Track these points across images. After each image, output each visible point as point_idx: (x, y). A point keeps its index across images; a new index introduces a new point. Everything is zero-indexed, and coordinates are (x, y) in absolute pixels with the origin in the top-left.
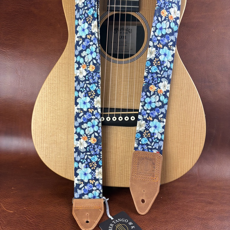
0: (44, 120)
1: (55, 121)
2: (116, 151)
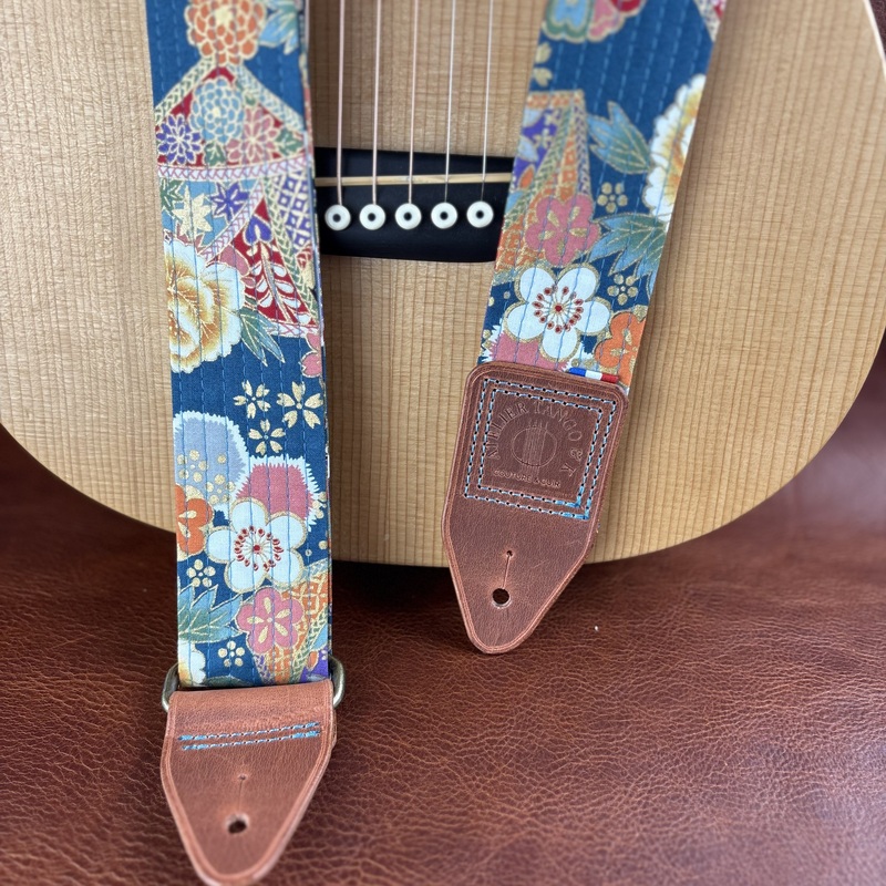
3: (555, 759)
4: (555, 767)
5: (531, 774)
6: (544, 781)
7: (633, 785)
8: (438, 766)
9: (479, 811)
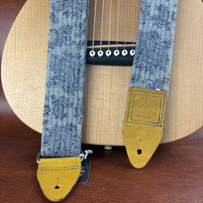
0: (18, 59)
1: (31, 60)
3: (171, 185)
4: (171, 186)
5: (165, 188)
6: (169, 189)
7: (195, 190)
8: (138, 187)
9: (153, 197)
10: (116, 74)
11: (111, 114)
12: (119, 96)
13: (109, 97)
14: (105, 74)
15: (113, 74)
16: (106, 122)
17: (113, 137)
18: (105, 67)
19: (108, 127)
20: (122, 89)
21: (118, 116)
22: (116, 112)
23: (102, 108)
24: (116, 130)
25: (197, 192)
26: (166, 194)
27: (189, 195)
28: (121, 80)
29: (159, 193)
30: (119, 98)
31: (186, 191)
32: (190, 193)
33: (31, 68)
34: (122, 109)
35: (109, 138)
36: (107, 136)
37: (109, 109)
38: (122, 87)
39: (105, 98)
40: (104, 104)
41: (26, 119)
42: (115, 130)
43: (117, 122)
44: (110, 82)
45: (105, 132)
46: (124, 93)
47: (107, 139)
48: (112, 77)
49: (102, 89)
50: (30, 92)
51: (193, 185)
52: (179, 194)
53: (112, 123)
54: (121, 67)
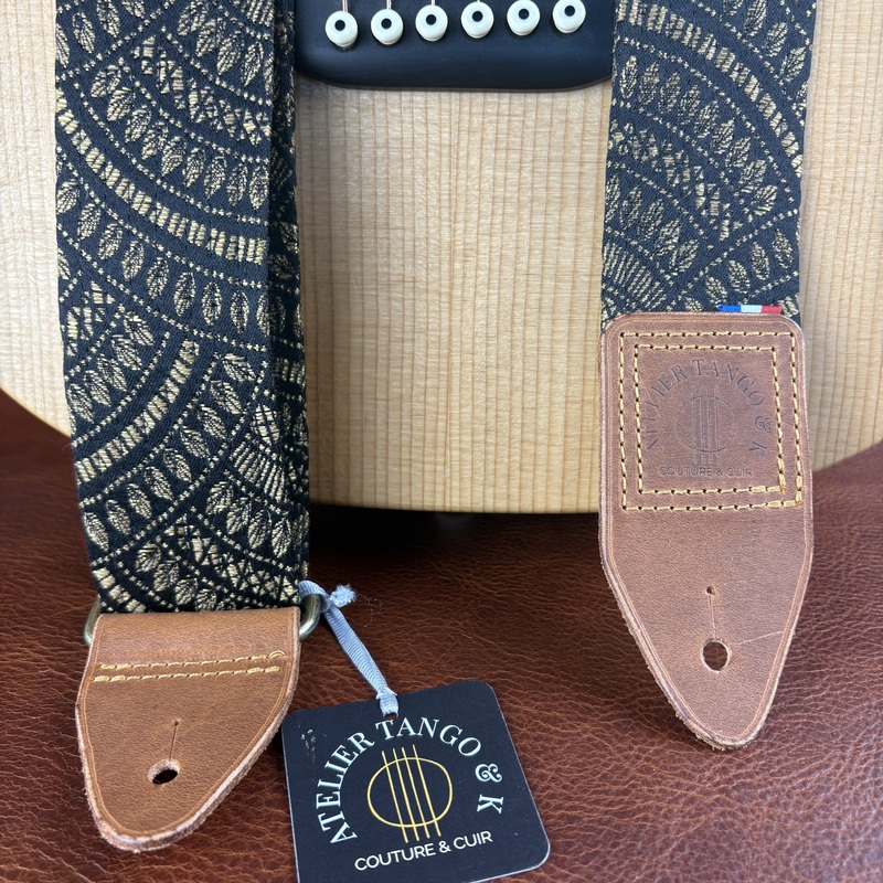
2: (452, 277)
10: (477, 137)
11: (456, 360)
12: (496, 265)
13: (445, 267)
14: (420, 141)
15: (464, 135)
16: (431, 399)
17: (467, 474)
18: (419, 97)
19: (441, 424)
20: (512, 224)
21: (492, 372)
22: (481, 349)
23: (408, 329)
24: (482, 437)
25: (862, 763)
26: (707, 774)
27: (819, 779)
28: (509, 174)
29: (676, 769)
30: (495, 275)
31: (810, 753)
32: (827, 766)
33: (24, 120)
34: (512, 332)
35: (448, 475)
36: (440, 468)
37: (445, 334)
38: (511, 215)
39: (424, 273)
40: (420, 305)
41: (34, 392)
42: (476, 438)
43: (487, 399)
44: (447, 186)
45: (427, 450)
46: (521, 244)
47: (440, 480)
48: (458, 159)
49: (403, 228)
50: (37, 254)
51: (844, 719)
52: (772, 775)
53: (460, 406)
54: (505, 98)
